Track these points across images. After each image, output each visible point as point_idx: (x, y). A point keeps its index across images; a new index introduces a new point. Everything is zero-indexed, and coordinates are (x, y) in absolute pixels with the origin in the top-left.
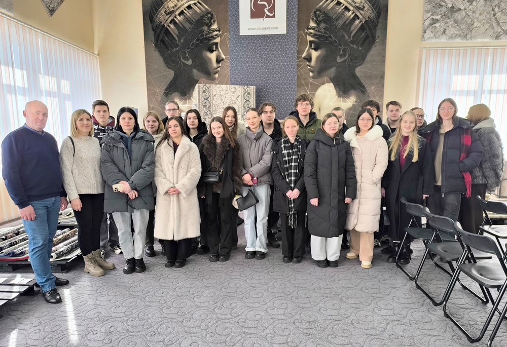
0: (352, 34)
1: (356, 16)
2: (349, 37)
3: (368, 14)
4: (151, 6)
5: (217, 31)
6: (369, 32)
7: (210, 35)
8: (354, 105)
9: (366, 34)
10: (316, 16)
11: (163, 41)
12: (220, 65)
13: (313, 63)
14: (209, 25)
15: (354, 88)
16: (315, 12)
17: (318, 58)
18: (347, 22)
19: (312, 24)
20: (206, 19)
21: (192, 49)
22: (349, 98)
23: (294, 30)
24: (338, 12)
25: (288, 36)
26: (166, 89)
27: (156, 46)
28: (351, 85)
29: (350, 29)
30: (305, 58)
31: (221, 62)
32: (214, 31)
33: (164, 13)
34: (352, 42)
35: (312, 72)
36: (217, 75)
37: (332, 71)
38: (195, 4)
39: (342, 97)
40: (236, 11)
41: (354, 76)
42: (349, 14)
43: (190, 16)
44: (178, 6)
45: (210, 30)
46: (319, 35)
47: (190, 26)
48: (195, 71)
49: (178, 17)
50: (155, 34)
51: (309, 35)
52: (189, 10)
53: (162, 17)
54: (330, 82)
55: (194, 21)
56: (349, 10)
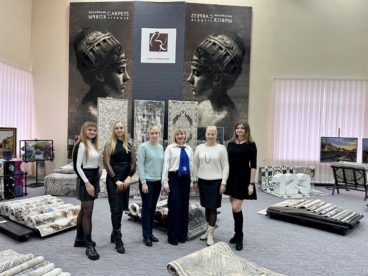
0: (225, 66)
1: (227, 53)
2: (222, 68)
3: (236, 52)
4: (76, 38)
5: (124, 59)
6: (236, 65)
7: (119, 62)
8: (225, 117)
9: (235, 66)
10: (198, 52)
11: (83, 64)
12: (126, 83)
13: (195, 85)
14: (119, 54)
15: (226, 105)
16: (197, 49)
17: (199, 81)
18: (221, 57)
19: (195, 58)
20: (117, 50)
21: (105, 70)
22: (222, 112)
23: (181, 61)
24: (214, 50)
25: (176, 65)
26: (83, 99)
27: (78, 67)
28: (224, 103)
29: (223, 62)
30: (189, 81)
31: (127, 81)
32: (122, 59)
33: (85, 44)
34: (225, 71)
35: (194, 91)
36: (123, 91)
37: (210, 91)
38: (109, 39)
39: (217, 111)
40: (138, 46)
41: (226, 96)
42: (222, 52)
43: (105, 47)
44: (96, 40)
45: (120, 58)
46: (200, 65)
47: (104, 54)
48: (106, 86)
49: (96, 47)
50: (77, 59)
51: (192, 65)
52: (104, 43)
53: (83, 46)
54: (207, 100)
55: (108, 51)
56: (222, 49)
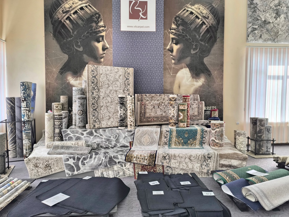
0: (201, 35)
1: (203, 22)
2: (199, 36)
3: (211, 22)
4: (51, 6)
5: (103, 27)
6: (212, 34)
7: (98, 30)
8: (203, 84)
9: (210, 35)
10: (176, 20)
11: (60, 33)
12: (105, 52)
13: (174, 53)
14: (97, 23)
15: (203, 73)
16: (175, 18)
17: (178, 50)
18: (198, 26)
19: (174, 26)
20: (95, 18)
21: (83, 39)
22: (200, 79)
23: (161, 29)
24: (191, 19)
25: (157, 33)
26: (61, 69)
27: (55, 36)
28: (201, 70)
29: (199, 31)
30: (168, 50)
31: (106, 50)
32: (100, 27)
33: (61, 12)
34: (201, 40)
35: (174, 60)
36: (102, 60)
37: (188, 60)
38: (86, 6)
39: (195, 78)
40: (118, 13)
41: (203, 64)
42: (199, 21)
43: (82, 15)
44: (73, 8)
45: (98, 26)
46: (178, 34)
47: (82, 22)
48: (85, 56)
49: (73, 15)
50: (53, 27)
51: (171, 34)
52: (82, 11)
53: (59, 14)
54: (186, 68)
55: (85, 19)
56: (199, 18)
